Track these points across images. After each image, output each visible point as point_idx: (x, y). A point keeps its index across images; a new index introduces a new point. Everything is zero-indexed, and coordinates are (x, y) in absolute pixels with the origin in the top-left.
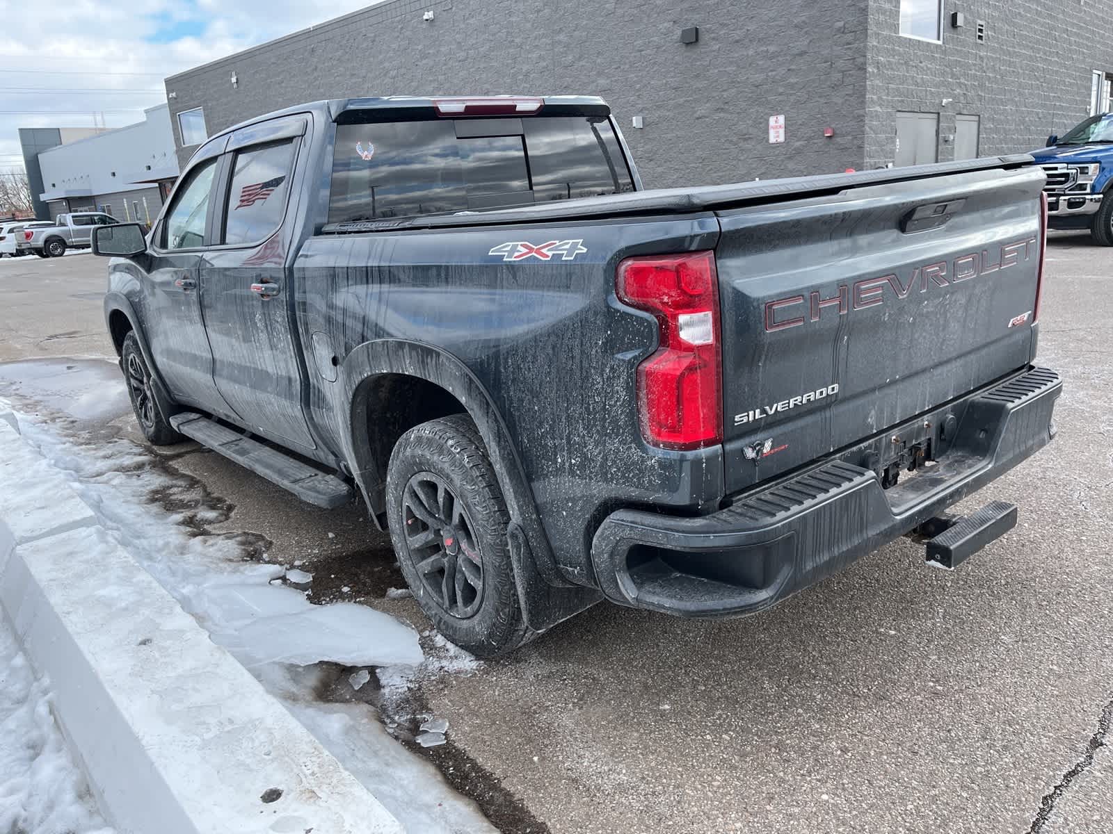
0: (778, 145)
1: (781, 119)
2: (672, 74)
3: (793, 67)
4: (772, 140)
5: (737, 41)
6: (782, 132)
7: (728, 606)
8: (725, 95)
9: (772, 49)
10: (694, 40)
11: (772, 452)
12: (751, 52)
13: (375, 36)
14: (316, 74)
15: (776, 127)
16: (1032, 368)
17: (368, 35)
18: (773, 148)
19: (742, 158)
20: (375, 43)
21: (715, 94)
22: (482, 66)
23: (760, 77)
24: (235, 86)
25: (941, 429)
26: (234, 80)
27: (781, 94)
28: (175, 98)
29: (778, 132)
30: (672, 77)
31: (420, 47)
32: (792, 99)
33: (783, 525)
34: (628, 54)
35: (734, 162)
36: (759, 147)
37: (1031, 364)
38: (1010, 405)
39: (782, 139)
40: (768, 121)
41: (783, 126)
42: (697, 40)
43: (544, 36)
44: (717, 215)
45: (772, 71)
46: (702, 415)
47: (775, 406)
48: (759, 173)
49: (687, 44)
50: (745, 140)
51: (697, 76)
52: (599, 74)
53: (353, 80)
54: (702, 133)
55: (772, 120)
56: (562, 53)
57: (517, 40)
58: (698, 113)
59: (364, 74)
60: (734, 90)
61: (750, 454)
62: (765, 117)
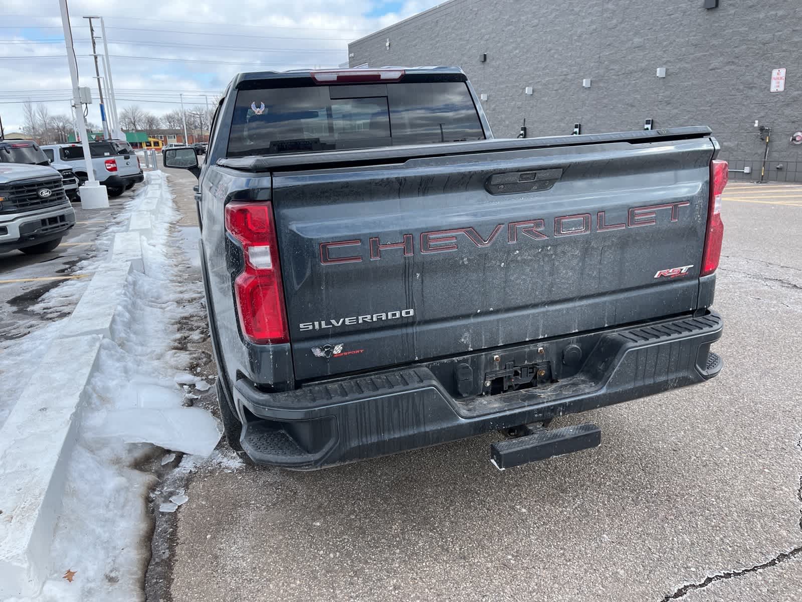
0: (777, 94)
1: (783, 71)
2: (694, 33)
3: (797, 28)
4: (773, 89)
5: (750, 7)
6: (782, 82)
8: (737, 50)
9: (780, 13)
10: (714, 6)
11: (342, 354)
12: (762, 16)
13: (478, 10)
14: (437, 39)
15: (778, 78)
16: (708, 312)
17: (474, 9)
18: (774, 96)
19: (745, 103)
20: (478, 15)
21: (727, 50)
22: (548, 30)
23: (768, 36)
24: (388, 48)
26: (387, 44)
27: (784, 51)
28: (353, 57)
29: (778, 83)
30: (694, 36)
31: (506, 17)
32: (794, 55)
34: (660, 18)
35: (739, 107)
36: (761, 95)
38: (631, 344)
39: (781, 89)
40: (771, 73)
41: (784, 78)
42: (717, 5)
43: (596, 5)
44: (271, 175)
45: (778, 31)
47: (342, 320)
48: (759, 116)
49: (708, 9)
50: (751, 88)
51: (715, 35)
52: (636, 34)
53: (461, 43)
54: (714, 82)
55: (775, 73)
56: (609, 18)
57: (576, 9)
58: (712, 65)
59: (468, 39)
60: (744, 47)
61: (318, 353)
62: (769, 70)
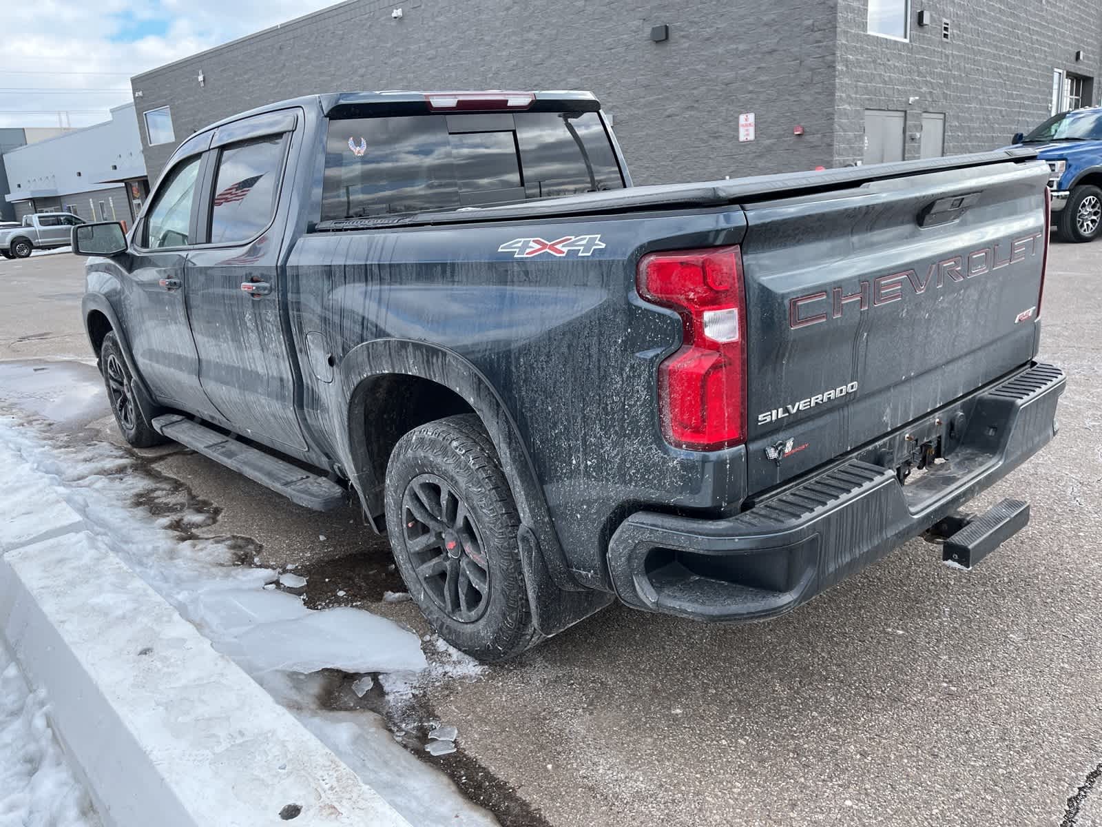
0: (747, 143)
1: (751, 117)
2: (642, 72)
3: (763, 65)
4: (742, 138)
5: (708, 39)
6: (752, 130)
7: (753, 611)
8: (695, 92)
9: (742, 47)
10: (664, 38)
11: (793, 451)
12: (720, 50)
13: (343, 34)
14: (284, 72)
15: (746, 125)
16: (1034, 364)
17: (337, 32)
18: (744, 146)
19: (712, 156)
20: (343, 41)
21: (684, 92)
22: (450, 64)
23: (730, 75)
24: (202, 84)
25: (951, 426)
26: (201, 78)
27: (750, 92)
28: (142, 97)
29: (747, 130)
30: (642, 75)
31: (389, 45)
32: (762, 97)
33: (807, 527)
34: (597, 53)
35: (705, 161)
36: (729, 145)
37: (1033, 360)
38: (1019, 402)
39: (752, 137)
40: (737, 118)
41: (753, 124)
42: (667, 38)
43: (514, 33)
44: (743, 209)
45: (741, 69)
46: (726, 414)
47: (797, 404)
48: (730, 171)
49: (657, 42)
50: (716, 138)
51: (667, 75)
52: (570, 72)
53: (322, 78)
54: (673, 131)
55: (742, 118)
56: (532, 51)
57: (487, 38)
58: (669, 111)
59: (333, 72)
60: (703, 88)
61: (772, 454)
62: (736, 115)
